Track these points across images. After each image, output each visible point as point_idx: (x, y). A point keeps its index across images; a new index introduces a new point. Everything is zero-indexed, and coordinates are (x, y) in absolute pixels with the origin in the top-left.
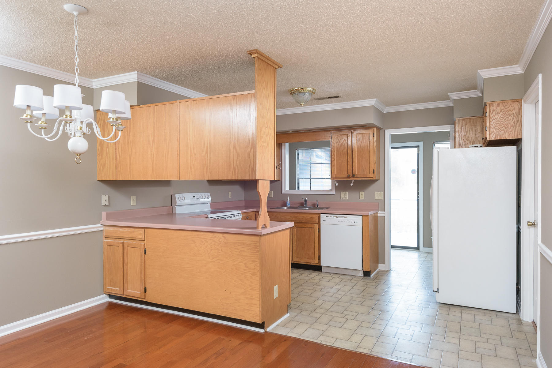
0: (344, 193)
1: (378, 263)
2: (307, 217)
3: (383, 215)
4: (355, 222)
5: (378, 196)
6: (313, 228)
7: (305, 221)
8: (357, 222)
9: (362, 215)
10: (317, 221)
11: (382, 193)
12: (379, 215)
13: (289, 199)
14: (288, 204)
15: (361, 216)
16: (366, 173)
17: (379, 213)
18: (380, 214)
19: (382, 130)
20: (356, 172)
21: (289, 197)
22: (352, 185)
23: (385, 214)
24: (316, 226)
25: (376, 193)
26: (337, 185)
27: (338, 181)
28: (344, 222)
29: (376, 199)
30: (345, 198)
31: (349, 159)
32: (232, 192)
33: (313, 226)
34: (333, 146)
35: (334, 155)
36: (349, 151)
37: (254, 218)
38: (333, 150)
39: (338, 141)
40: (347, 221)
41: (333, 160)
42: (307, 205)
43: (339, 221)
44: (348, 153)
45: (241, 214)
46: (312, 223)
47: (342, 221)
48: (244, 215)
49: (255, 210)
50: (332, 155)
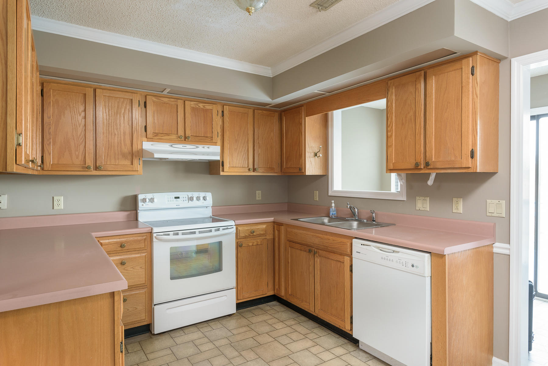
0: (422, 198)
1: (492, 355)
2: (334, 241)
3: (506, 252)
4: (413, 266)
5: (494, 207)
6: (342, 262)
7: (331, 247)
10: (349, 251)
11: (503, 202)
12: (495, 250)
13: (333, 205)
14: (333, 212)
15: (429, 254)
16: (453, 159)
17: (496, 247)
18: (499, 248)
19: (506, 60)
20: (433, 157)
21: (333, 201)
22: (430, 183)
23: (509, 249)
24: (347, 259)
25: (489, 201)
28: (392, 261)
29: (488, 214)
30: (423, 209)
31: (419, 131)
32: (261, 191)
33: (342, 260)
34: (390, 109)
35: (391, 125)
36: (417, 114)
37: (270, 233)
38: (389, 117)
39: (398, 97)
40: (398, 261)
41: (389, 136)
42: (358, 217)
43: (383, 257)
44: (417, 118)
45: (235, 227)
46: (341, 254)
47: (389, 259)
48: (246, 228)
49: (271, 219)
50: (388, 126)
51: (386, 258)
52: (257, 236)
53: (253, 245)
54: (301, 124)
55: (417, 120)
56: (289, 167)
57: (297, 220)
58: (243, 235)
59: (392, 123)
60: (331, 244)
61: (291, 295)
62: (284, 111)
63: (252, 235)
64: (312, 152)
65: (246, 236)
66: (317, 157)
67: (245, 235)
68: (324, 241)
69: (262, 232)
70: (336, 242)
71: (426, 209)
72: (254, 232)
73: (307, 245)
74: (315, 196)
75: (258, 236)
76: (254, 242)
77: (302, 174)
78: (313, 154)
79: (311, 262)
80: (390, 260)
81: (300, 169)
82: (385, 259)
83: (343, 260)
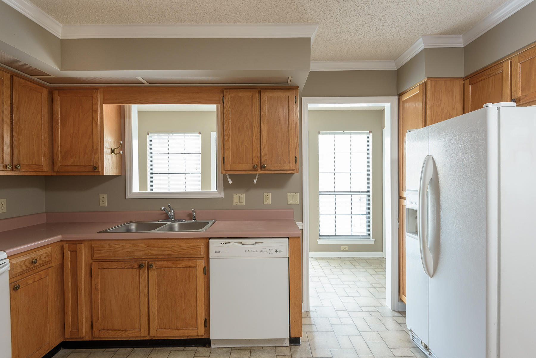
0: (239, 195)
2: (181, 246)
4: (276, 251)
5: (293, 198)
6: (194, 267)
7: (177, 255)
8: (280, 251)
9: (288, 238)
10: (203, 253)
11: (298, 194)
15: (287, 240)
16: (282, 163)
20: (266, 160)
22: (255, 181)
23: (303, 225)
24: (200, 264)
25: (289, 194)
26: (230, 181)
27: (231, 176)
28: (257, 252)
29: (289, 203)
30: (240, 204)
31: (255, 138)
32: (7, 200)
33: (193, 264)
34: (227, 115)
35: (228, 131)
36: (254, 125)
37: (56, 257)
38: (226, 122)
39: (234, 106)
40: (263, 250)
41: (225, 140)
42: (174, 218)
43: (247, 251)
44: (253, 128)
45: (7, 261)
46: (191, 258)
47: (253, 250)
48: (23, 259)
49: (59, 238)
50: (225, 130)
51: (250, 250)
52: (39, 266)
53: (34, 282)
54: (96, 111)
55: (253, 129)
56: (69, 164)
57: (105, 232)
58: (20, 270)
59: (229, 128)
60: (177, 251)
61: (103, 330)
62: (59, 89)
63: (32, 266)
64: (110, 148)
65: (24, 270)
66: (115, 154)
67: (21, 270)
68: (165, 250)
69: (46, 259)
70: (183, 247)
71: (242, 204)
72: (36, 261)
73: (135, 260)
74: (101, 200)
75: (42, 265)
76: (35, 277)
77: (97, 174)
78: (109, 151)
79: (143, 279)
80: (254, 252)
81: (95, 168)
82: (248, 252)
83: (195, 264)
